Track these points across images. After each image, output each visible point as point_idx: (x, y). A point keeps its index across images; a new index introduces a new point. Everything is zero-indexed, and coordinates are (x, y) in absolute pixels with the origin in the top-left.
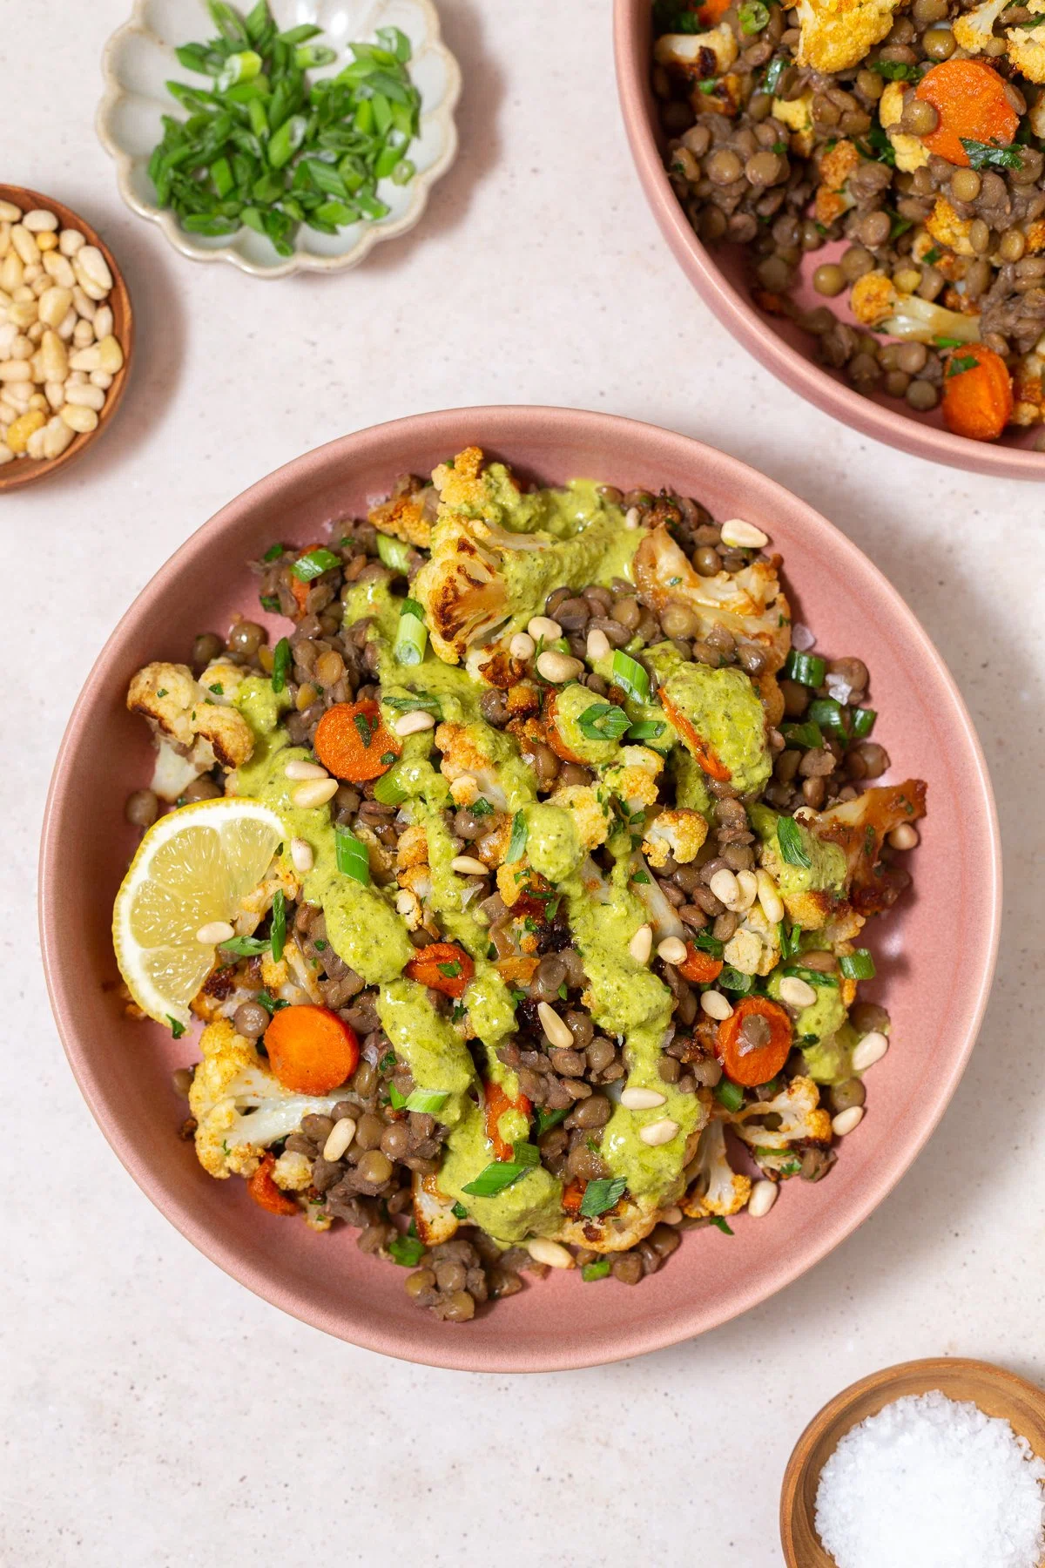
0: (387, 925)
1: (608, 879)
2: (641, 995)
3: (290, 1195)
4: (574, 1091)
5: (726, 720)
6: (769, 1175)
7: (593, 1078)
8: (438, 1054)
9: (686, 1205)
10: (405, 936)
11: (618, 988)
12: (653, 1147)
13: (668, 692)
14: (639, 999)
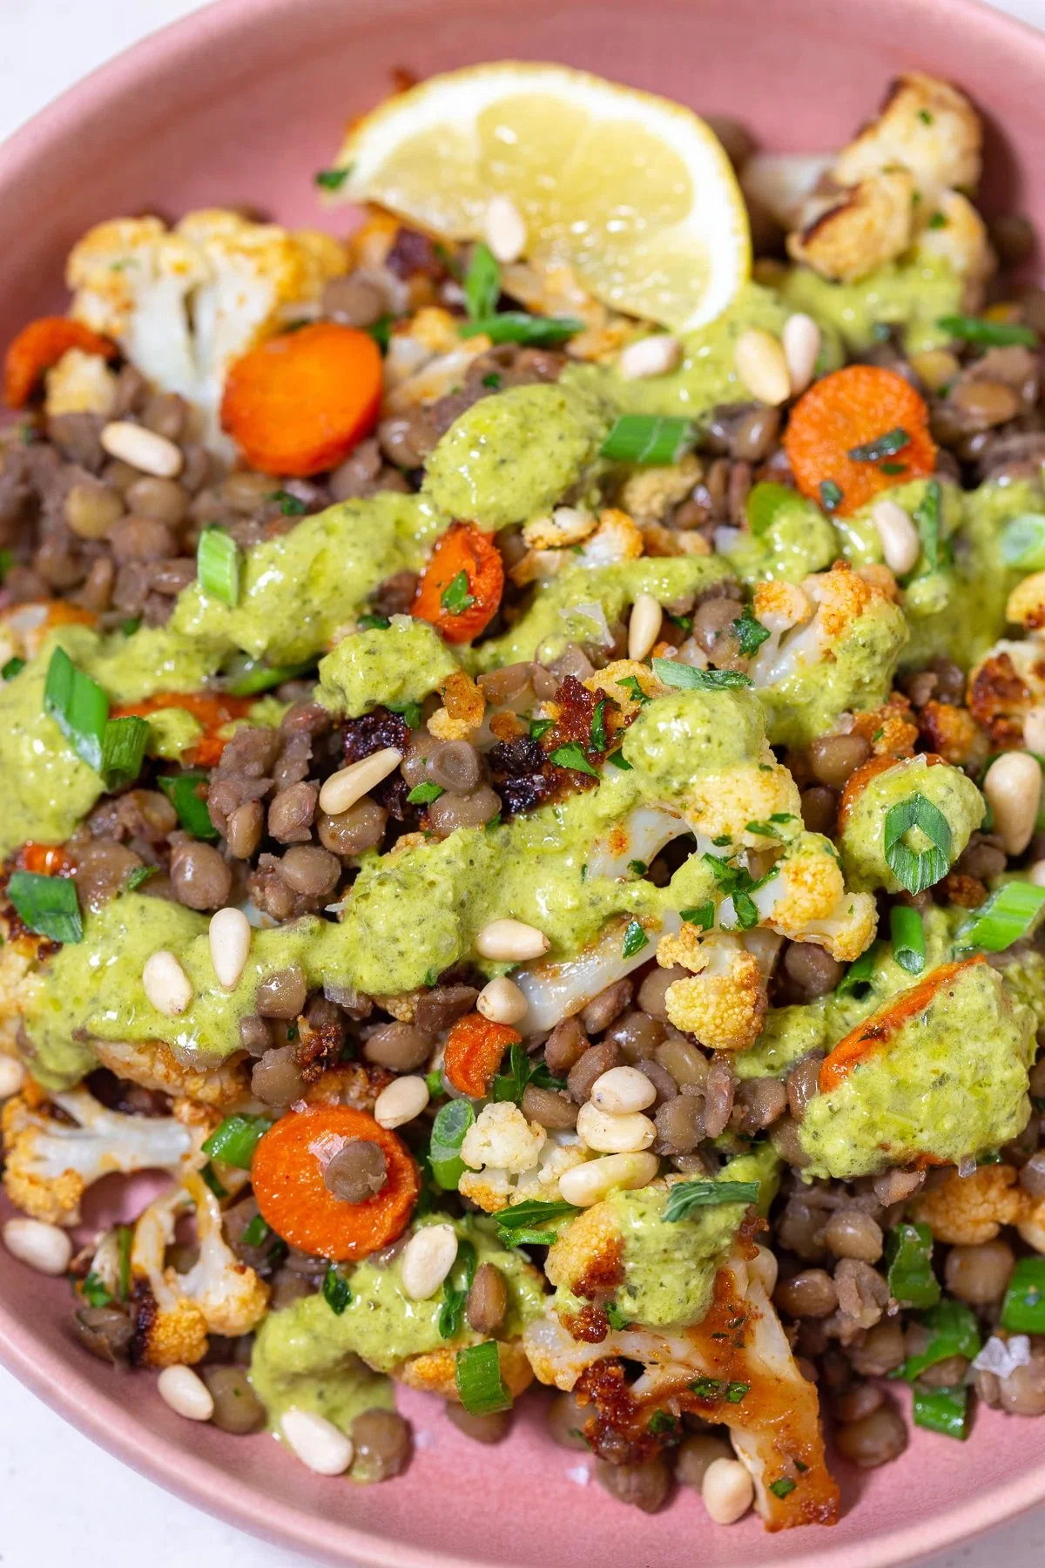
0: (533, 481)
1: (630, 874)
2: (421, 922)
3: (37, 394)
4: (239, 830)
5: (934, 1077)
6: (82, 1256)
7: (265, 859)
8: (303, 587)
9: (24, 1101)
10: (515, 517)
11: (432, 884)
12: (140, 977)
13: (979, 968)
14: (414, 918)
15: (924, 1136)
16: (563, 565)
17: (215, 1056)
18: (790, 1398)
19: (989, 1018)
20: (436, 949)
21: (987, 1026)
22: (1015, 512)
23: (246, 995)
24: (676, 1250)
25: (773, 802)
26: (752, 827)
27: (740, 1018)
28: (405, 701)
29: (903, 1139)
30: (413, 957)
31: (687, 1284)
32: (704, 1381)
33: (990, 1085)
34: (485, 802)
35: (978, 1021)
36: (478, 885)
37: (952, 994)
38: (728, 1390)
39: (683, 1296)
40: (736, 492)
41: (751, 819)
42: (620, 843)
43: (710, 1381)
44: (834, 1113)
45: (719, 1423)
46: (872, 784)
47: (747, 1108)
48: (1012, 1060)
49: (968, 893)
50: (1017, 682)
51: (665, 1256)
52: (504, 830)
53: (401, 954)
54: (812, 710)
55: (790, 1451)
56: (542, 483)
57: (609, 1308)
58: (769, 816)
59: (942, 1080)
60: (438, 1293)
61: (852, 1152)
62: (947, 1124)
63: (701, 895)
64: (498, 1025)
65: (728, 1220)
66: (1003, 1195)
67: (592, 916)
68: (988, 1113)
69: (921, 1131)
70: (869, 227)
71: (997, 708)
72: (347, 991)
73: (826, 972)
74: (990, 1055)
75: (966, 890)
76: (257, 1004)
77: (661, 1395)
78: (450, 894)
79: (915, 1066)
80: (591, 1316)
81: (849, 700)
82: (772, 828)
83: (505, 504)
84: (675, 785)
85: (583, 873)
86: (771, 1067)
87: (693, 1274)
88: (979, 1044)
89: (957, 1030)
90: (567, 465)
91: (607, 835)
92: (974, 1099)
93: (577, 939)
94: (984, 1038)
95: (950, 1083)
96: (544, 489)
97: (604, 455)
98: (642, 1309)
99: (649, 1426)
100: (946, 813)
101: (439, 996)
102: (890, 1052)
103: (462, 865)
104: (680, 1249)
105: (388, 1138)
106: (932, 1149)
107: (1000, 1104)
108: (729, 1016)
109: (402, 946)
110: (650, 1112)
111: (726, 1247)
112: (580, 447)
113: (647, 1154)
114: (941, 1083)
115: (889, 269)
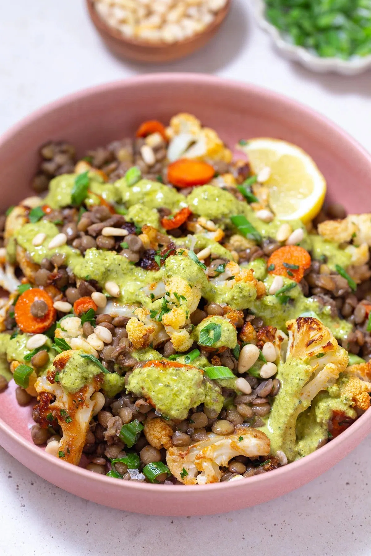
0: (209, 208)
1: (149, 295)
5: (167, 384)
7: (83, 234)
8: (146, 194)
10: (199, 213)
15: (153, 394)
16: (200, 232)
17: (33, 260)
18: (79, 432)
19: (191, 382)
20: (94, 271)
21: (189, 384)
22: (311, 309)
23: (51, 253)
24: (79, 368)
25: (184, 292)
26: (175, 294)
27: (138, 335)
29: (148, 390)
30: (87, 269)
31: (76, 380)
32: (64, 411)
33: (178, 398)
34: (135, 257)
35: (188, 381)
36: (116, 271)
37: (187, 370)
38: (67, 418)
39: (73, 382)
40: (255, 255)
41: (176, 292)
42: (153, 286)
43: (66, 412)
44: (140, 373)
45: (60, 425)
47: (124, 358)
48: (188, 397)
49: (216, 362)
50: (274, 337)
51: (76, 367)
52: (133, 267)
53: (86, 266)
54: (219, 296)
55: (69, 445)
57: (57, 373)
58: (181, 295)
59: (168, 386)
60: (32, 350)
61: (136, 384)
62: (160, 396)
63: (157, 307)
64: (93, 302)
65: (94, 370)
66: (165, 435)
67: (134, 298)
68: (173, 404)
69: (154, 391)
70: (336, 228)
71: (264, 338)
72: (72, 270)
73: (170, 351)
74: (184, 391)
75: (216, 361)
76: (52, 257)
77: (54, 409)
78: (107, 265)
79: (165, 378)
80: (53, 374)
81: (229, 301)
82: (180, 299)
83: (200, 208)
84: (169, 274)
85: (141, 288)
86: (140, 359)
87: (79, 378)
88: (183, 386)
89: (181, 378)
90: (219, 212)
91: (151, 283)
92: (172, 397)
93: (127, 301)
94: (186, 386)
95: (169, 388)
96: (210, 212)
97: (232, 219)
98: (63, 378)
99: (47, 416)
100: (222, 334)
101: (86, 284)
102: (163, 370)
103: (116, 262)
104: (80, 369)
105: (52, 309)
106: (153, 398)
107: (177, 405)
108: (137, 332)
109: (87, 265)
110: (106, 344)
111: (90, 378)
112: (226, 211)
113: (96, 352)
114: (167, 386)
115: (336, 245)
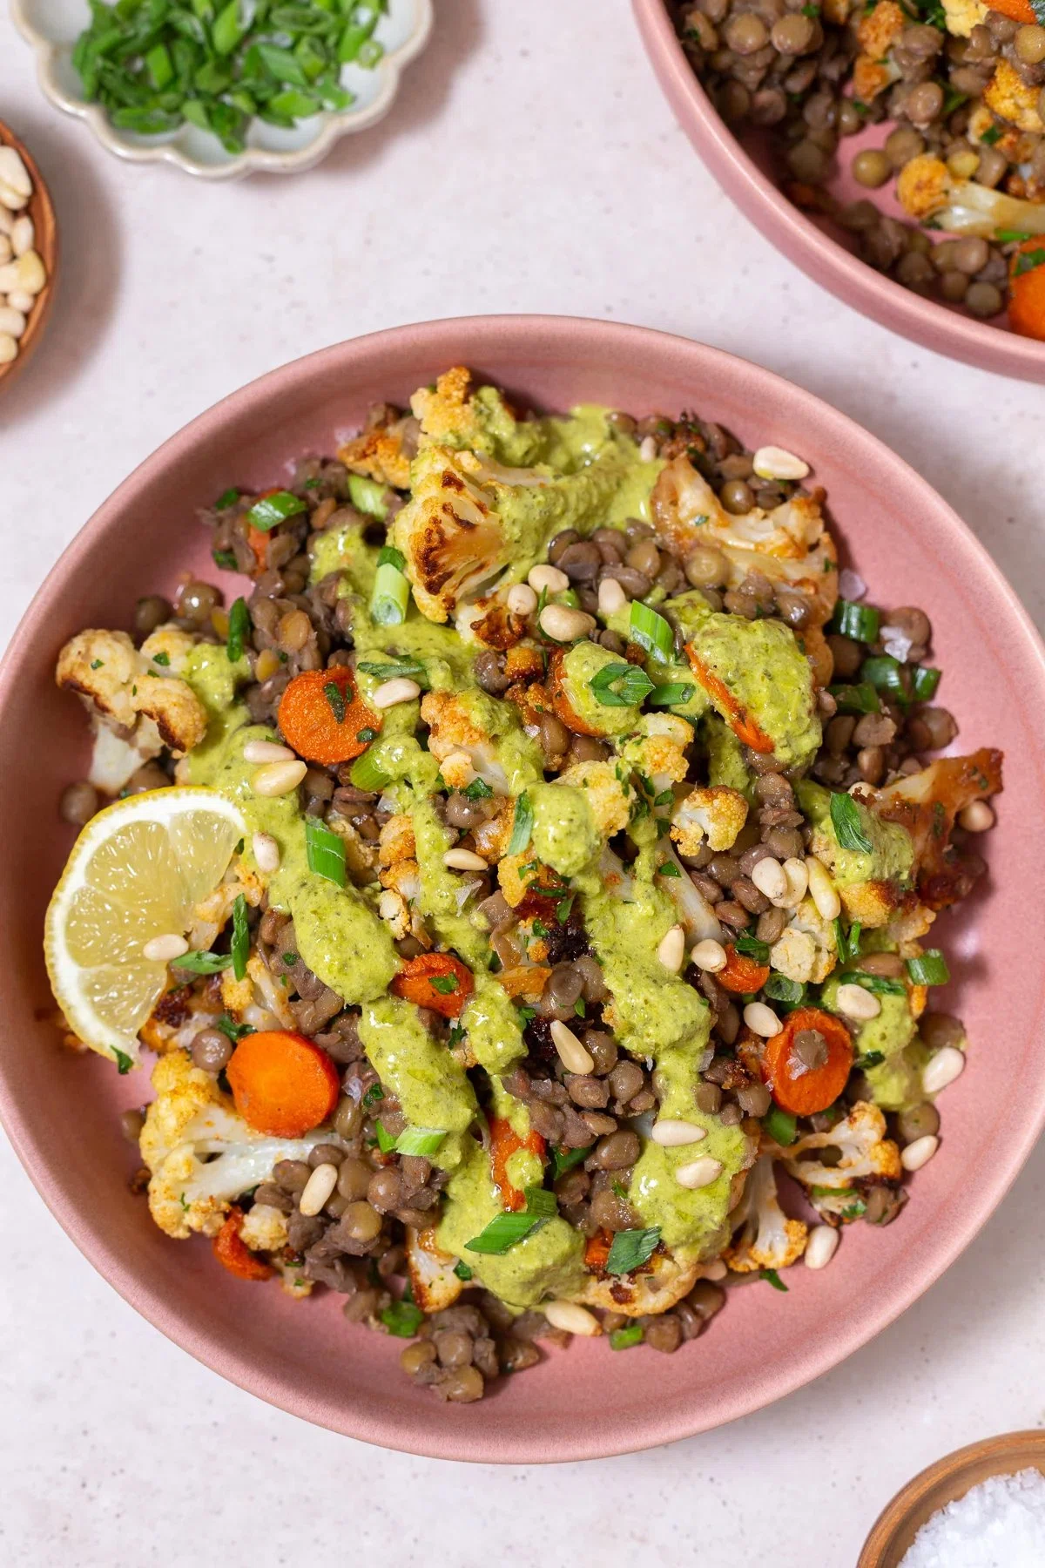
2: (673, 1009)
3: (262, 1257)
4: (596, 1125)
5: (766, 680)
6: (828, 1219)
9: (731, 1258)
11: (646, 1002)
12: (691, 1190)
13: (696, 649)
14: (671, 1014)
15: (803, 686)
16: (422, 913)
19: (728, 644)
21: (733, 646)
23: (710, 1122)
26: (625, 793)
28: (519, 1019)
29: (804, 701)
33: (767, 644)
34: (585, 964)
35: (731, 650)
36: (640, 972)
37: (715, 667)
39: (900, 841)
40: (354, 797)
41: (620, 792)
42: (613, 878)
44: (786, 745)
46: (579, 714)
52: (602, 955)
56: (370, 927)
59: (768, 675)
60: (878, 997)
61: (810, 733)
62: (794, 673)
63: (653, 827)
67: (656, 897)
68: (781, 647)
69: (799, 689)
72: (705, 1055)
74: (750, 643)
76: (714, 1112)
78: (650, 990)
79: (760, 692)
83: (384, 952)
89: (737, 664)
91: (610, 887)
92: (776, 655)
94: (740, 647)
95: (769, 670)
97: (344, 884)
98: (909, 868)
102: (752, 708)
103: (631, 983)
105: (786, 1028)
107: (775, 638)
110: (782, 861)
113: (804, 862)
